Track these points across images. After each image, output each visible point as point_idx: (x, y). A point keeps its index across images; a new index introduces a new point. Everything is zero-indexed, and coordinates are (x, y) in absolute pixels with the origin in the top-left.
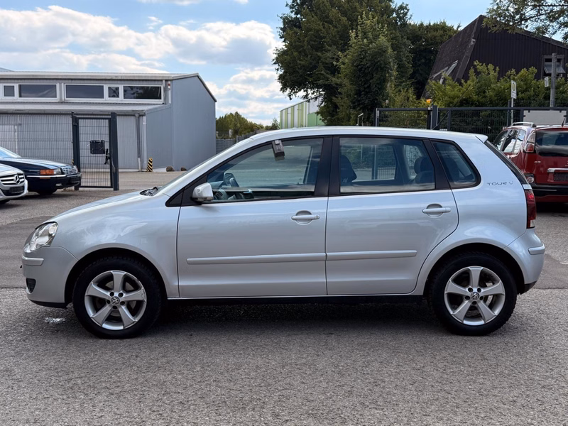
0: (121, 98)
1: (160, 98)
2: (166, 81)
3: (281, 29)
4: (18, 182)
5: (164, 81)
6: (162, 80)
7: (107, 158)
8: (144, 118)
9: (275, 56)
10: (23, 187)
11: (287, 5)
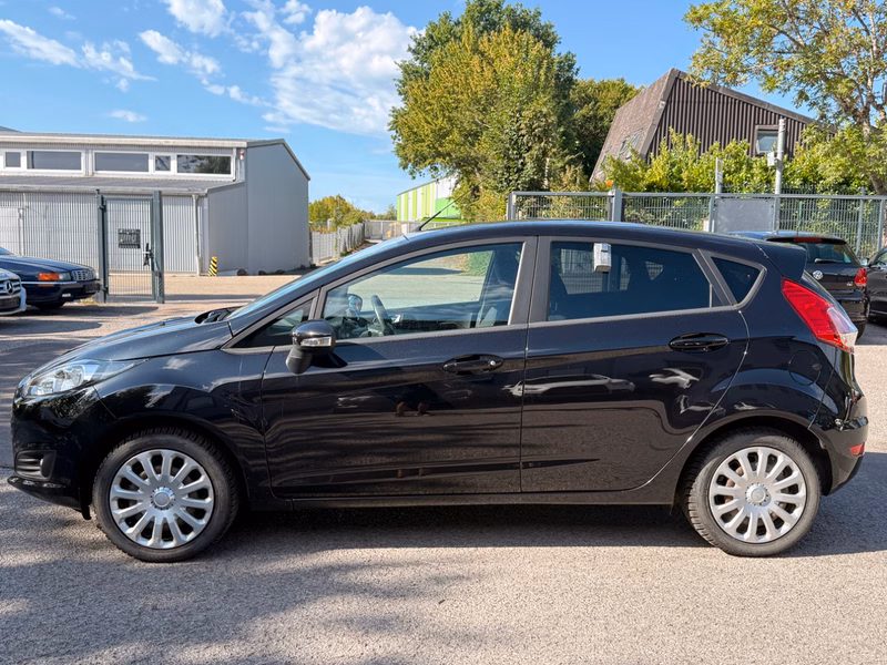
0: (173, 172)
1: (229, 172)
2: (238, 149)
3: (400, 82)
4: (11, 291)
5: (235, 150)
6: (232, 148)
7: (147, 258)
8: (206, 200)
9: (392, 119)
10: (19, 299)
11: (410, 49)
